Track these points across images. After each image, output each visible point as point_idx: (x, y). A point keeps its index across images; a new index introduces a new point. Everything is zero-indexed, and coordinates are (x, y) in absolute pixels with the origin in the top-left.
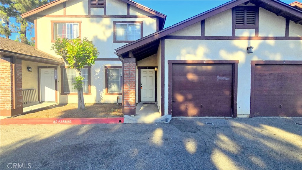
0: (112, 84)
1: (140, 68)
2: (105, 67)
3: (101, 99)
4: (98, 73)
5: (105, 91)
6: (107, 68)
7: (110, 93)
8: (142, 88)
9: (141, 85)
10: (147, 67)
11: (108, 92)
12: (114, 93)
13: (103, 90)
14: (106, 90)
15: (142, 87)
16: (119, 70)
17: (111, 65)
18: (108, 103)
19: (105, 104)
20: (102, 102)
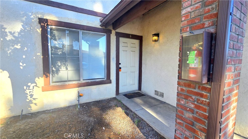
0: (60, 64)
1: (119, 35)
2: (41, 21)
3: (31, 102)
4: (16, 34)
5: (41, 81)
6: (47, 25)
7: (58, 84)
8: (121, 71)
9: (120, 66)
10: (130, 34)
11: (51, 84)
12: (67, 83)
13: (37, 79)
14: (45, 81)
15: (120, 68)
16: (78, 33)
17: (58, 17)
18: (53, 108)
19: (44, 112)
20: (34, 108)
